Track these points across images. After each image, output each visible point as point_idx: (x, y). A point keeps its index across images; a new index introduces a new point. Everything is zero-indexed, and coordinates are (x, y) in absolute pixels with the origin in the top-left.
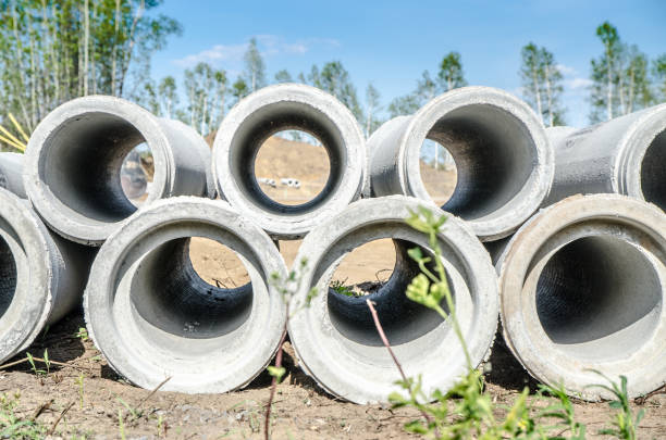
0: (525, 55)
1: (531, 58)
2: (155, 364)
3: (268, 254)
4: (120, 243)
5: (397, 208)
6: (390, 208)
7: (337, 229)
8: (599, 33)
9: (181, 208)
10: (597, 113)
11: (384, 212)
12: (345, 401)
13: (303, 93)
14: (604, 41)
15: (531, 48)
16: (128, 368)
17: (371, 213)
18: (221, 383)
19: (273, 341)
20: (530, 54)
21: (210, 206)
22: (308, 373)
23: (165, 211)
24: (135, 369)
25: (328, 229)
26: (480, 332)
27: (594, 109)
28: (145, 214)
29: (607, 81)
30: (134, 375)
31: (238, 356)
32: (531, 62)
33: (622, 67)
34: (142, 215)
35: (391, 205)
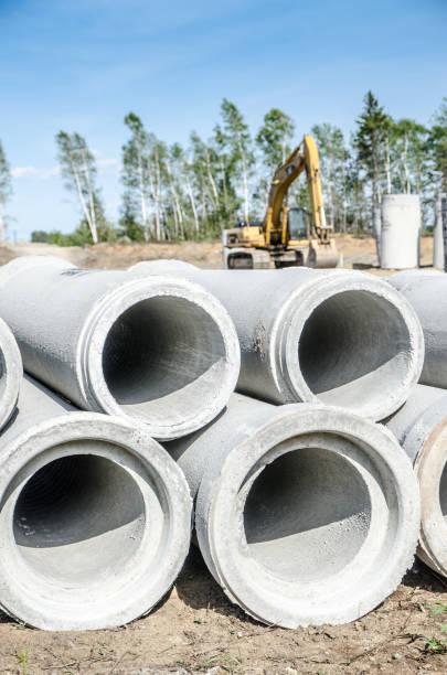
0: (59, 142)
1: (65, 144)
2: (43, 597)
3: (168, 470)
4: (8, 472)
5: (321, 420)
6: (314, 420)
7: (262, 446)
8: (126, 122)
9: (73, 428)
10: (129, 192)
11: (309, 424)
12: (275, 627)
13: (178, 287)
14: (132, 128)
15: (63, 135)
16: (22, 608)
17: (296, 426)
18: (123, 613)
19: (177, 562)
20: (63, 140)
21: (105, 423)
22: (234, 601)
23: (56, 432)
24: (30, 610)
25: (253, 447)
26: (405, 541)
27: (127, 189)
28: (35, 437)
29: (137, 166)
30: (29, 616)
31: (132, 579)
32: (66, 148)
33: (146, 152)
34: (31, 438)
35: (315, 417)
